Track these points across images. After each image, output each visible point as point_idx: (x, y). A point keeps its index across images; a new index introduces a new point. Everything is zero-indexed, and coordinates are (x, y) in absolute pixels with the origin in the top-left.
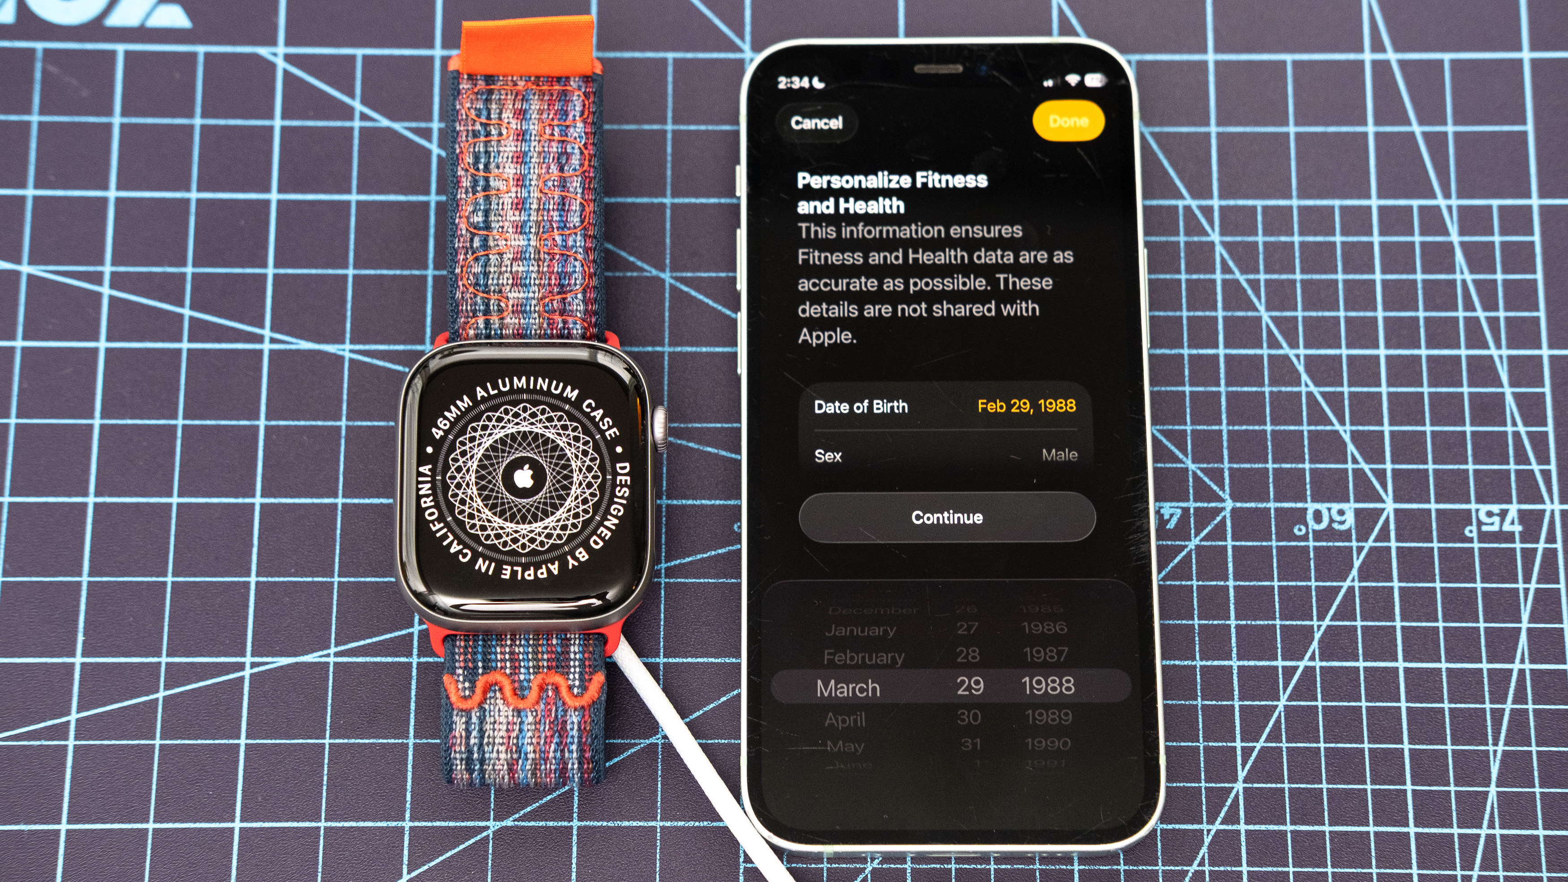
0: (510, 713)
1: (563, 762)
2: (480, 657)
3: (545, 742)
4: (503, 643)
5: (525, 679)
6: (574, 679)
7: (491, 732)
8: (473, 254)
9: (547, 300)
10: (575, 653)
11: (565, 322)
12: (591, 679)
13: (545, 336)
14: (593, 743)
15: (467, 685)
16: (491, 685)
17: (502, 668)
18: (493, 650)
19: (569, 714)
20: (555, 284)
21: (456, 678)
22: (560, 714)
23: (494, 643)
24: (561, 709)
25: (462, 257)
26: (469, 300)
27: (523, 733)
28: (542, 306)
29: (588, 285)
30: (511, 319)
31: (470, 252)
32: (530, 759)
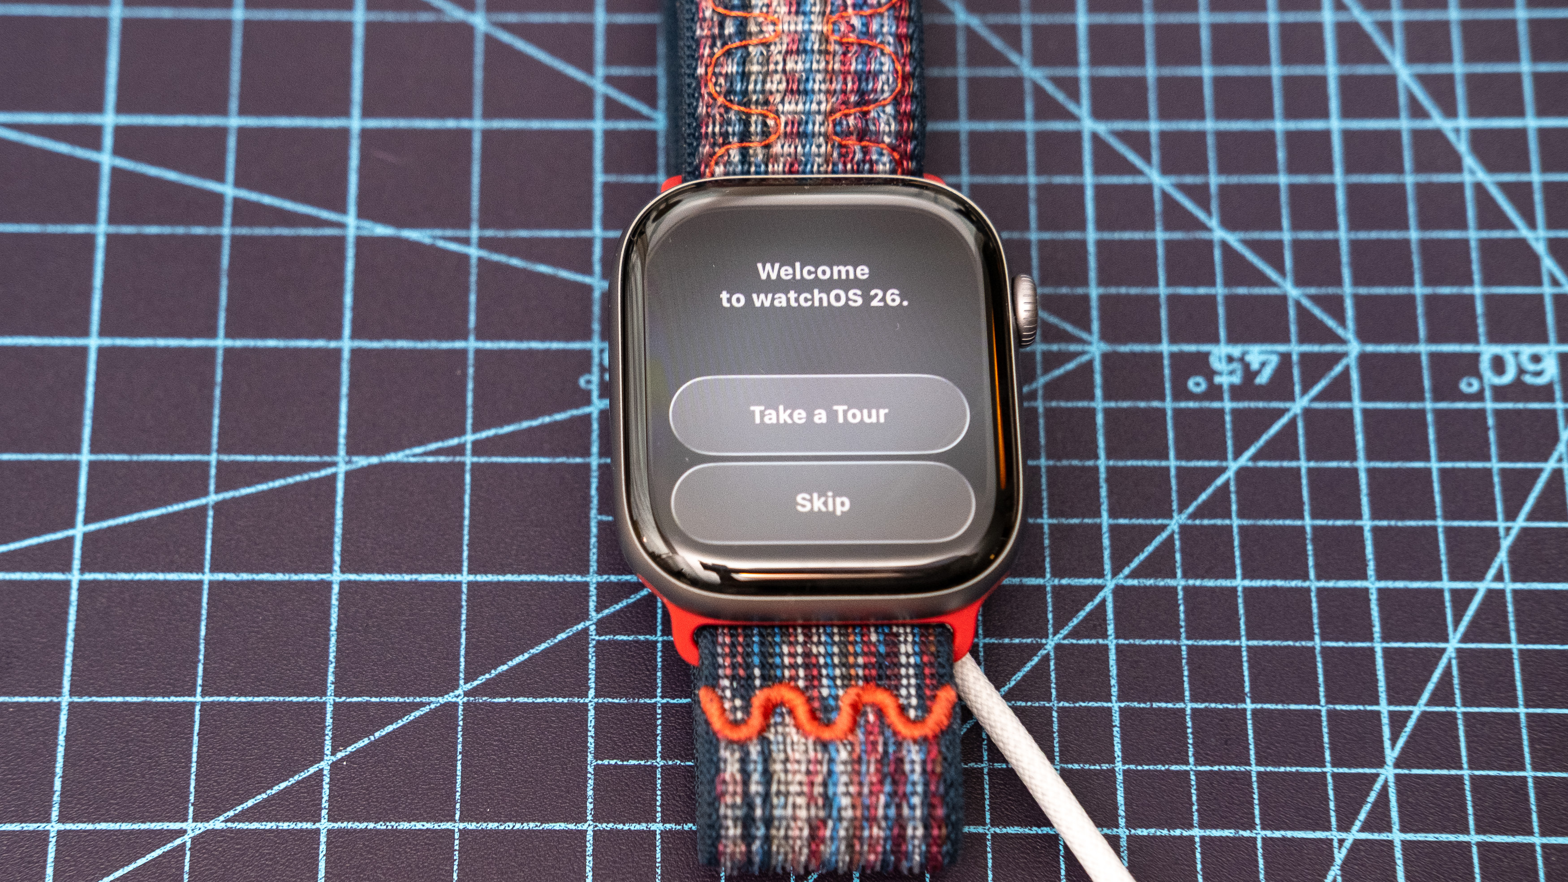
0: (811, 747)
2: (756, 660)
3: (871, 793)
4: (792, 639)
5: (830, 695)
6: (909, 696)
7: (782, 777)
8: (723, 45)
9: (838, 116)
10: (908, 655)
11: (865, 151)
12: (934, 697)
14: (947, 793)
15: (738, 702)
16: (775, 707)
17: (791, 678)
18: (777, 650)
19: (905, 747)
20: (852, 91)
21: (720, 693)
22: (891, 749)
23: (777, 639)
24: (892, 740)
25: (707, 51)
26: (718, 116)
27: (834, 778)
28: (831, 125)
29: (901, 92)
30: (783, 147)
31: (719, 44)
32: (845, 819)
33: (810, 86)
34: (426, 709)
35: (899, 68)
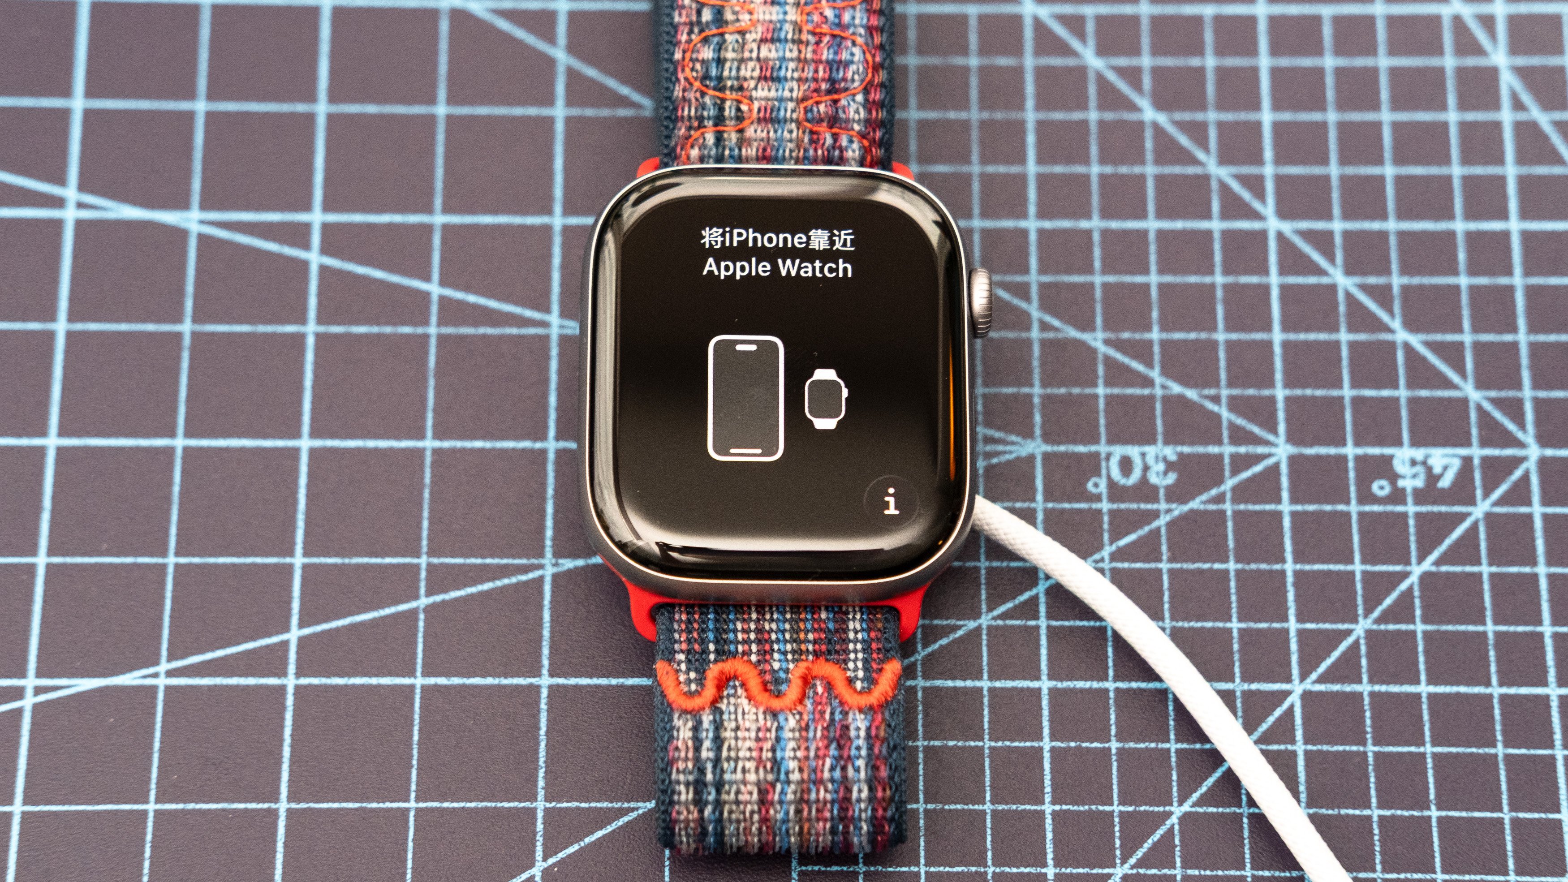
0: (761, 717)
1: (845, 784)
2: (711, 636)
3: (817, 757)
4: (746, 616)
5: (780, 669)
6: (856, 669)
7: (733, 743)
8: (700, 32)
9: (810, 102)
10: (856, 632)
11: (836, 137)
12: (881, 669)
13: (805, 159)
14: (890, 756)
15: (693, 675)
16: (728, 679)
17: (744, 653)
18: (731, 626)
19: (851, 716)
20: (823, 79)
22: (838, 717)
23: (732, 617)
24: (839, 710)
25: (684, 38)
26: (693, 101)
27: (782, 743)
28: (802, 112)
29: (871, 83)
30: (756, 131)
31: (696, 30)
32: (793, 782)
33: (782, 73)
34: (634, 815)
35: (869, 58)
